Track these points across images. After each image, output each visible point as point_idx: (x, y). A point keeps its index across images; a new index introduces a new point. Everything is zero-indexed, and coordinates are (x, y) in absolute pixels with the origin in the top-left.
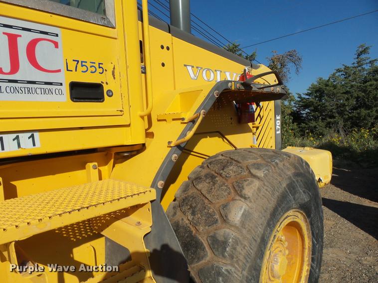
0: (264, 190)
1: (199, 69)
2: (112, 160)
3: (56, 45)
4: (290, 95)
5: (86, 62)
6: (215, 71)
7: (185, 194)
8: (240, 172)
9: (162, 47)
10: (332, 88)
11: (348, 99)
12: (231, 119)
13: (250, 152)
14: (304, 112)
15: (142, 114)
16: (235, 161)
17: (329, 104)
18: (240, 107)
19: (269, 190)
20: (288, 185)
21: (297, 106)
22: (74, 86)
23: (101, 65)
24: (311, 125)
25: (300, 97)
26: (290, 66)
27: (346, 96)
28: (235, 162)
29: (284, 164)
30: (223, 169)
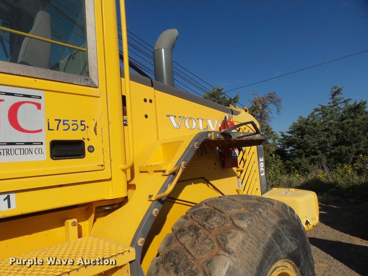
0: (249, 242)
1: (182, 118)
2: (93, 215)
3: (39, 106)
4: (274, 134)
5: (68, 121)
6: (197, 119)
7: (169, 248)
8: (223, 223)
9: (145, 100)
10: (312, 127)
11: (328, 136)
12: (215, 164)
13: (233, 200)
14: (289, 150)
15: (124, 167)
16: (219, 210)
17: (311, 141)
18: (223, 152)
19: (254, 241)
20: (273, 235)
21: (281, 143)
22: (55, 144)
23: (83, 123)
24: (296, 162)
25: (283, 135)
26: (271, 106)
27: (326, 133)
28: (219, 212)
29: (267, 213)
30: (206, 220)
